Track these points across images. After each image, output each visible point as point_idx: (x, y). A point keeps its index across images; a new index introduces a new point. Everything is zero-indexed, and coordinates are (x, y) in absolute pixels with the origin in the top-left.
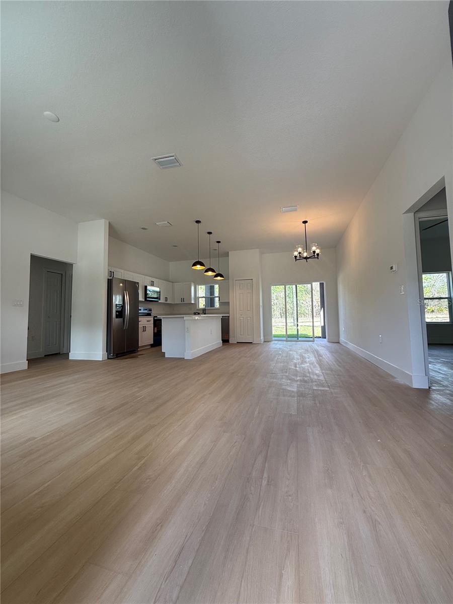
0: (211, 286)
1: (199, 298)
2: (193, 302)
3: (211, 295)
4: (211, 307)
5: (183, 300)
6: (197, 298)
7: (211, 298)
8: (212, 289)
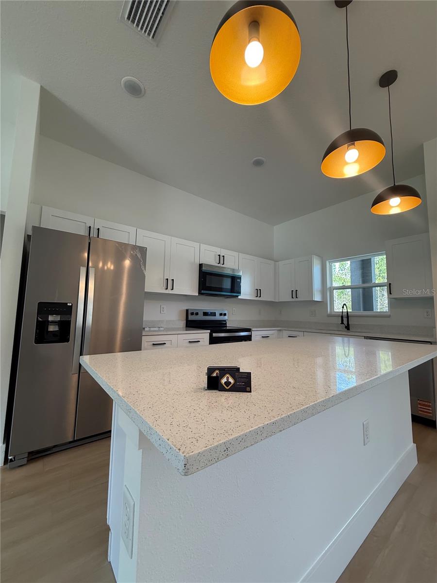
0: (363, 261)
1: (333, 289)
2: (317, 297)
3: (364, 282)
4: (365, 310)
5: (295, 294)
6: (328, 291)
7: (364, 289)
8: (365, 268)
